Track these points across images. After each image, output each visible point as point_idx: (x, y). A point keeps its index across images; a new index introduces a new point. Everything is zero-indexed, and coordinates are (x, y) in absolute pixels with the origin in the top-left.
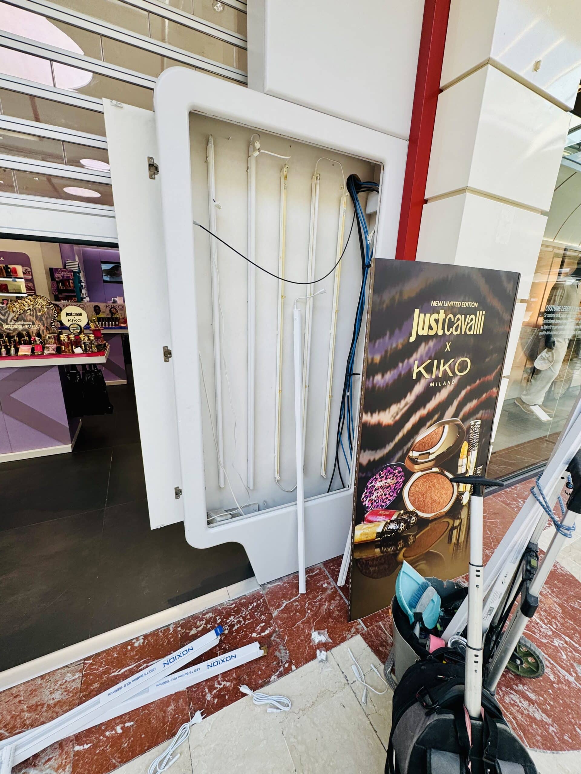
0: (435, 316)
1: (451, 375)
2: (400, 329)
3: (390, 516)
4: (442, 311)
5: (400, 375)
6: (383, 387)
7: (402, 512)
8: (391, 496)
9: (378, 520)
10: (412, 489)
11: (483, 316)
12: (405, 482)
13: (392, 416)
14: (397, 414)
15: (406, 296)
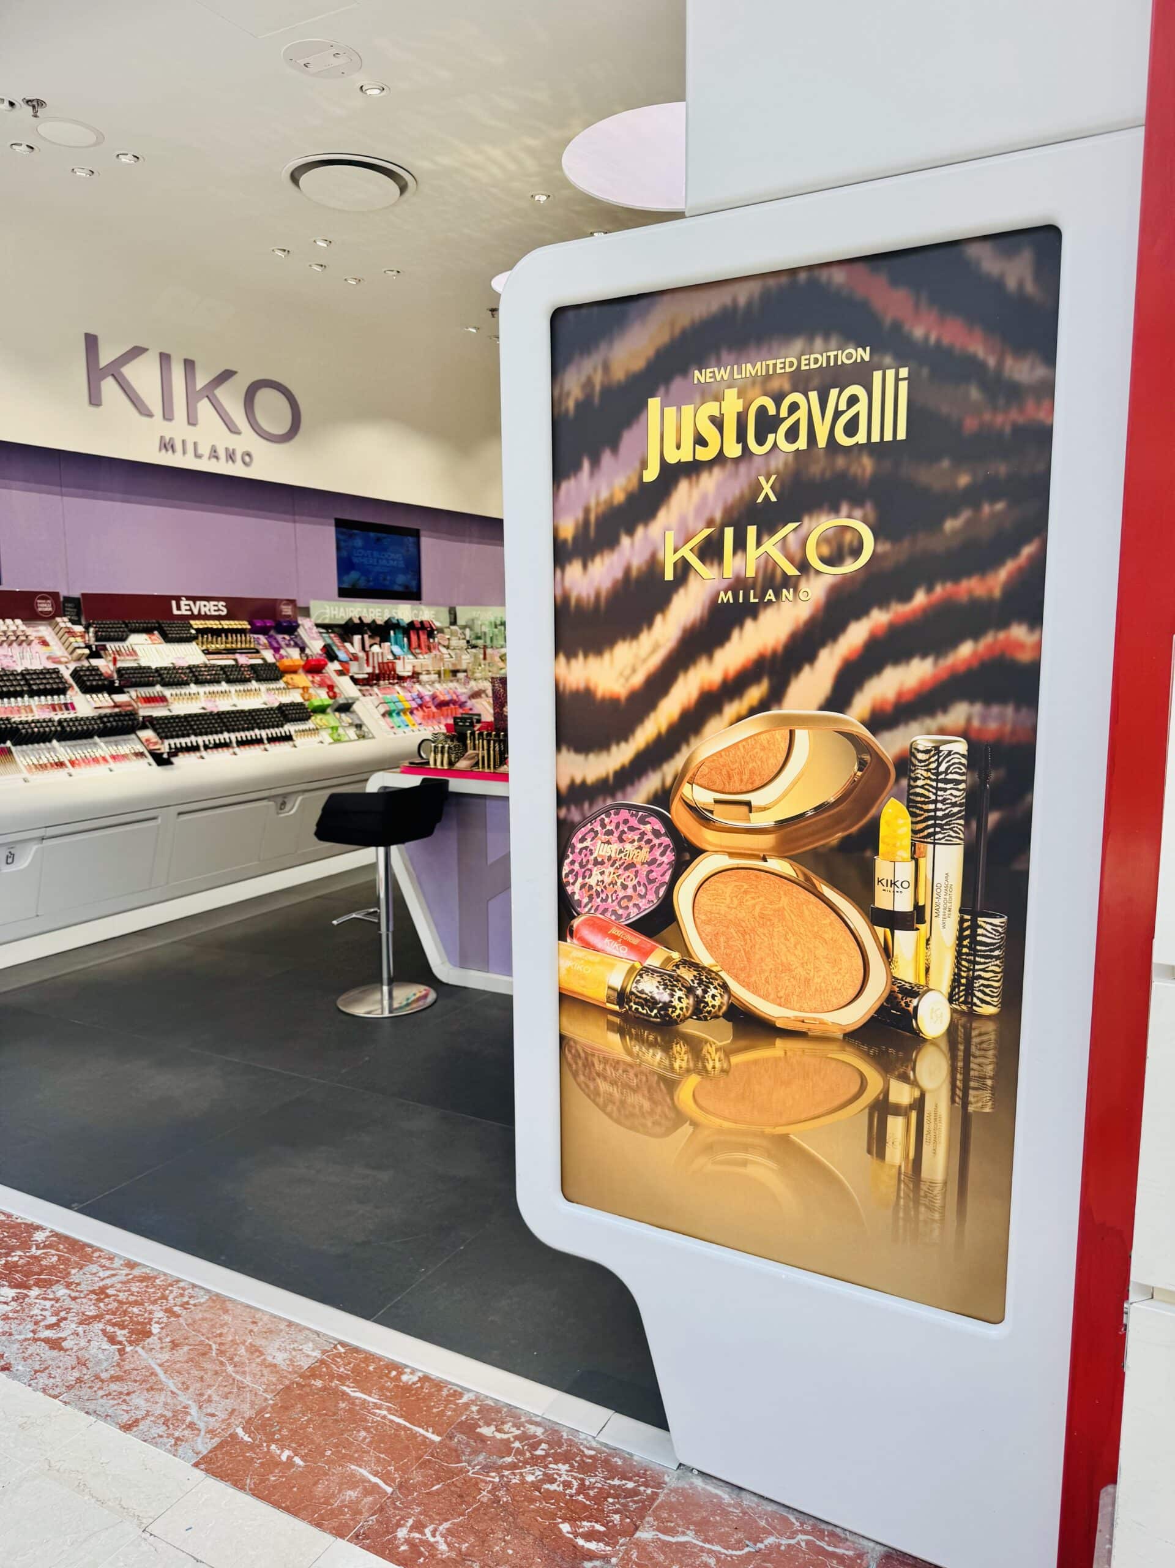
0: (711, 408)
1: (792, 571)
2: (615, 448)
4: (731, 394)
5: (627, 571)
7: (676, 956)
8: (641, 897)
9: (609, 949)
10: (703, 898)
12: (679, 868)
13: (621, 674)
14: (634, 671)
15: (619, 374)
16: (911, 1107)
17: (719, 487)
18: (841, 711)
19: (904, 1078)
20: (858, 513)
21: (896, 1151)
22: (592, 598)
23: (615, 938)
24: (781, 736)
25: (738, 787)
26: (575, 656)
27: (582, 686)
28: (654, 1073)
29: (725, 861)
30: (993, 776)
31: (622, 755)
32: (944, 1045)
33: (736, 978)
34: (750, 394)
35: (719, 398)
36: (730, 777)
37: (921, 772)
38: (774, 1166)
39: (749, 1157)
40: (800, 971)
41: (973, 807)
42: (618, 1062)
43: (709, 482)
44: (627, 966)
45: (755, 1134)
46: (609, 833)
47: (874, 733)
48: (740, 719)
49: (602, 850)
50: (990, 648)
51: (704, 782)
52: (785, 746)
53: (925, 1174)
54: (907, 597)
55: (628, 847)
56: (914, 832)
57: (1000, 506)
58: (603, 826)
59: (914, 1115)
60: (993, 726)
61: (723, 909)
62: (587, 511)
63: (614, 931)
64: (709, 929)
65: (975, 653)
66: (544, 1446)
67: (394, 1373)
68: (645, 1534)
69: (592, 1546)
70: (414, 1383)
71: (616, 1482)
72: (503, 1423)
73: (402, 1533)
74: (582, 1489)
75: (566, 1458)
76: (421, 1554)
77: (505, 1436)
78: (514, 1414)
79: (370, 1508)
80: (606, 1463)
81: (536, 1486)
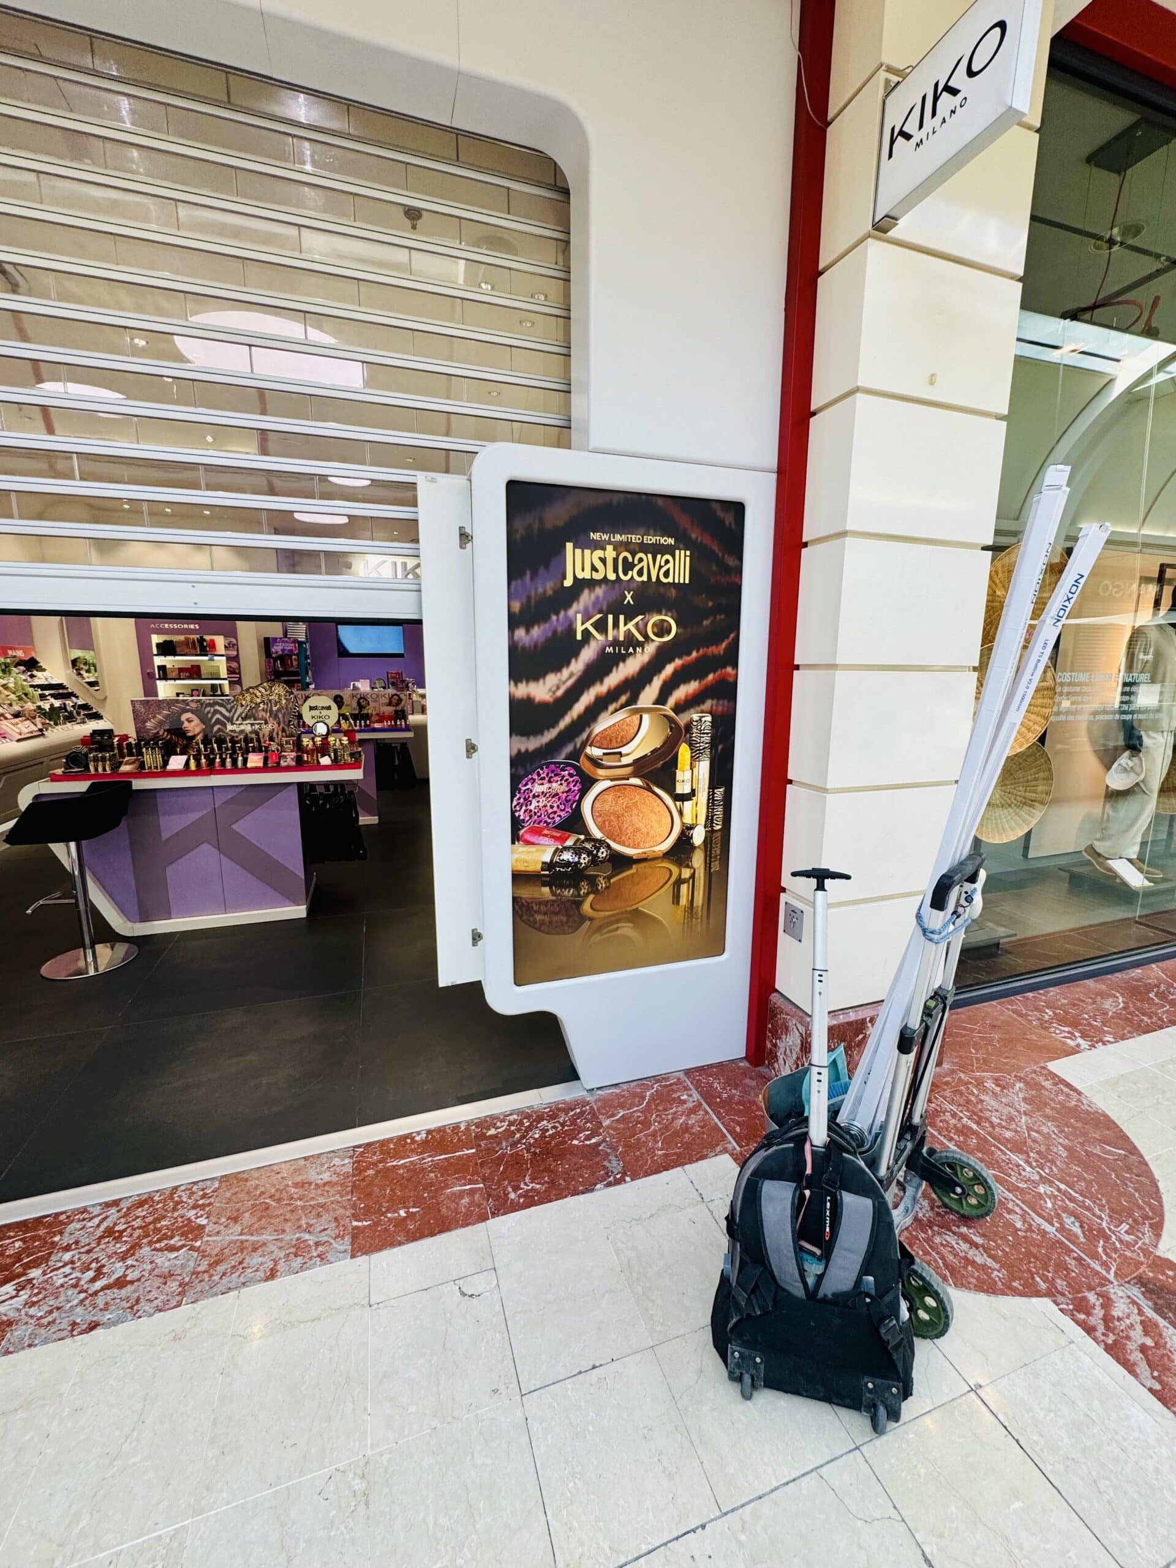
0: (599, 553)
1: (641, 639)
2: (547, 567)
3: (563, 840)
4: (610, 548)
5: (555, 632)
6: (530, 646)
7: (582, 837)
8: (562, 810)
9: (542, 842)
10: (597, 805)
11: (688, 559)
12: (584, 792)
13: (550, 690)
14: (558, 688)
15: (548, 525)
16: (690, 878)
17: (605, 593)
18: (663, 705)
19: (688, 866)
20: (670, 614)
21: (684, 901)
22: (532, 647)
23: (546, 835)
24: (636, 718)
25: (615, 745)
26: (521, 682)
27: (525, 697)
28: (569, 901)
29: (608, 783)
30: (720, 730)
31: (551, 735)
32: (703, 847)
33: (614, 840)
34: (619, 551)
35: (604, 549)
36: (611, 741)
37: (695, 730)
38: (631, 925)
39: (619, 925)
40: (644, 830)
41: (713, 744)
42: (548, 901)
43: (599, 591)
44: (553, 849)
45: (622, 913)
46: (543, 779)
47: (677, 714)
48: (616, 710)
49: (538, 789)
50: (719, 676)
51: (597, 745)
52: (637, 723)
53: (695, 905)
54: (689, 654)
55: (554, 785)
56: (692, 757)
57: (723, 616)
58: (539, 775)
59: (691, 881)
60: (720, 708)
61: (607, 807)
62: (529, 598)
63: (546, 832)
64: (600, 819)
65: (714, 678)
66: (525, 1121)
67: (409, 1141)
68: (606, 1123)
69: (593, 1141)
70: (427, 1137)
71: (572, 1113)
72: (495, 1124)
73: (512, 1196)
74: (563, 1125)
75: (540, 1118)
76: (533, 1197)
77: (503, 1128)
78: (493, 1118)
79: (484, 1199)
80: (559, 1110)
81: (543, 1136)
